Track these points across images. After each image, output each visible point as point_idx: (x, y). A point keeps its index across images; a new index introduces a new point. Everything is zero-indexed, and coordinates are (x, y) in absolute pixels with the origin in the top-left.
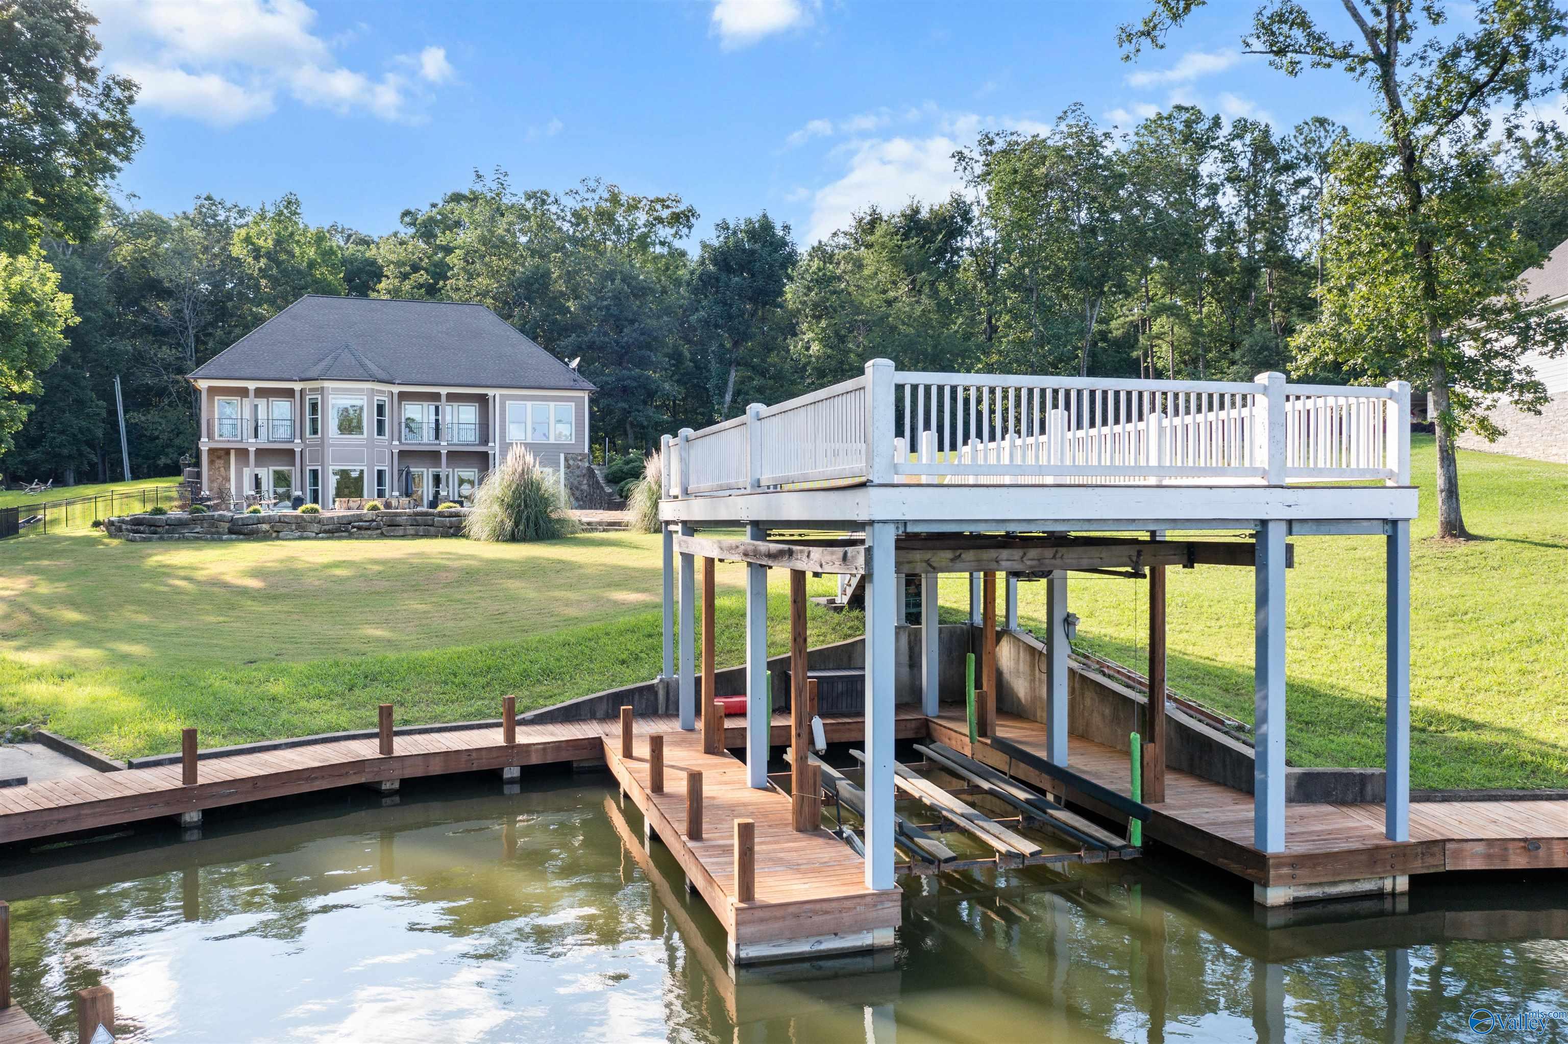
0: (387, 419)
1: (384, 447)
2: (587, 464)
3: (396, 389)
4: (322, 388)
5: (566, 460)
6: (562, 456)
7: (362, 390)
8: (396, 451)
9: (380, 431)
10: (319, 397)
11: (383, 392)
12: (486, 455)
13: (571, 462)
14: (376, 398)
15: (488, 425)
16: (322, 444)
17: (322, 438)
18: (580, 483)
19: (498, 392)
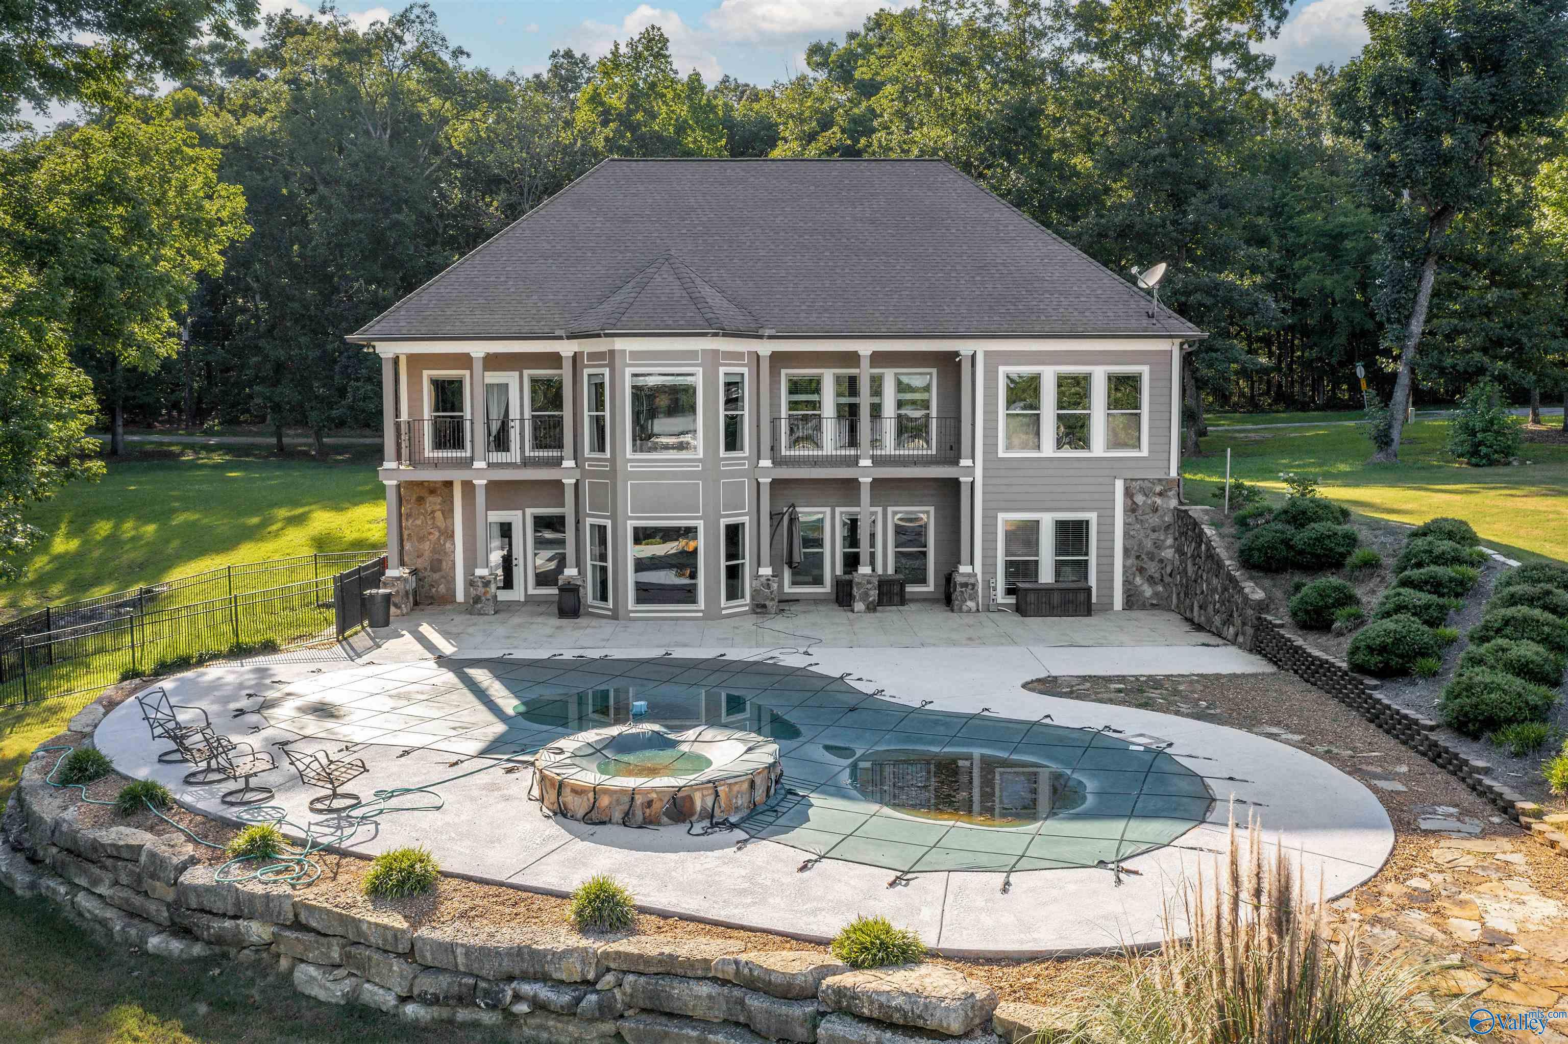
0: (746, 413)
1: (741, 474)
2: (1174, 503)
3: (765, 348)
4: (612, 352)
5: (1128, 493)
6: (1119, 485)
7: (692, 354)
8: (765, 480)
9: (732, 441)
10: (606, 371)
11: (738, 356)
12: (955, 484)
13: (1140, 499)
14: (722, 370)
15: (958, 420)
16: (613, 473)
17: (613, 460)
18: (1158, 545)
19: (981, 347)
